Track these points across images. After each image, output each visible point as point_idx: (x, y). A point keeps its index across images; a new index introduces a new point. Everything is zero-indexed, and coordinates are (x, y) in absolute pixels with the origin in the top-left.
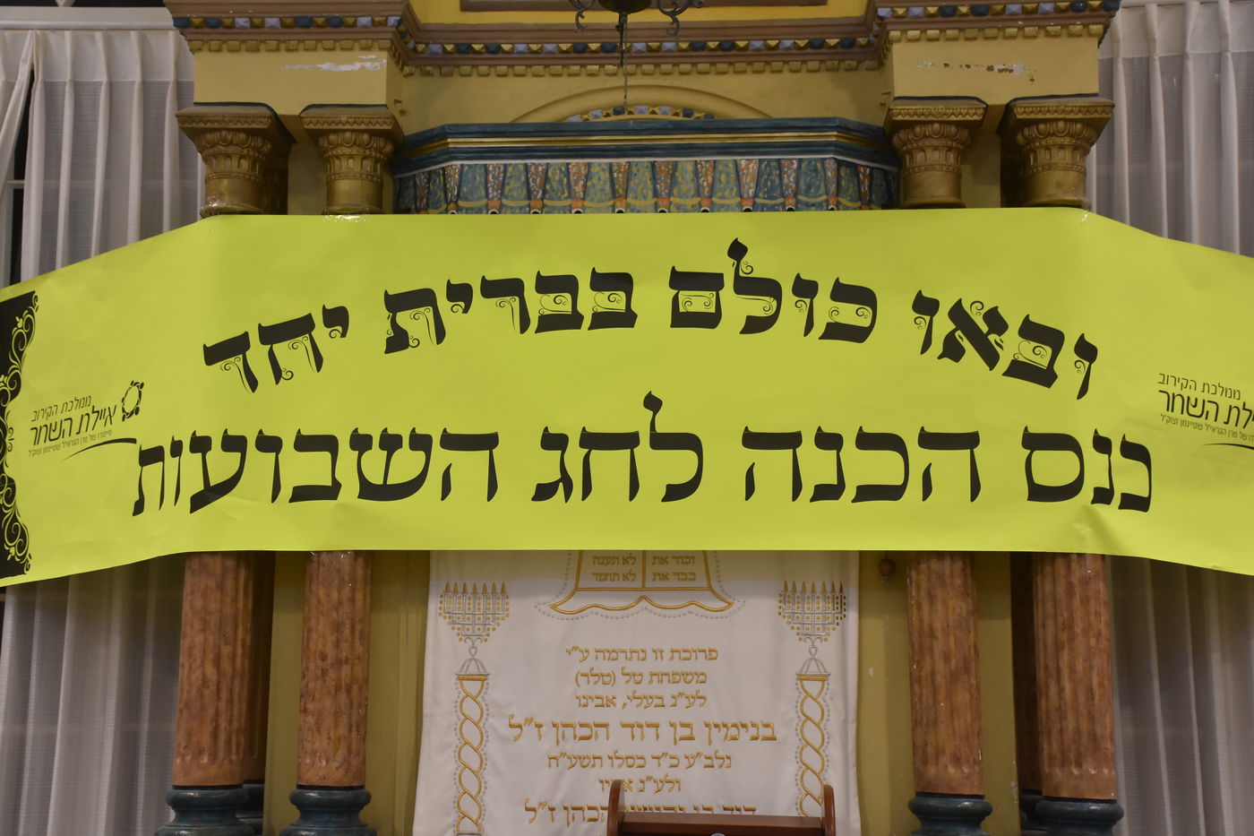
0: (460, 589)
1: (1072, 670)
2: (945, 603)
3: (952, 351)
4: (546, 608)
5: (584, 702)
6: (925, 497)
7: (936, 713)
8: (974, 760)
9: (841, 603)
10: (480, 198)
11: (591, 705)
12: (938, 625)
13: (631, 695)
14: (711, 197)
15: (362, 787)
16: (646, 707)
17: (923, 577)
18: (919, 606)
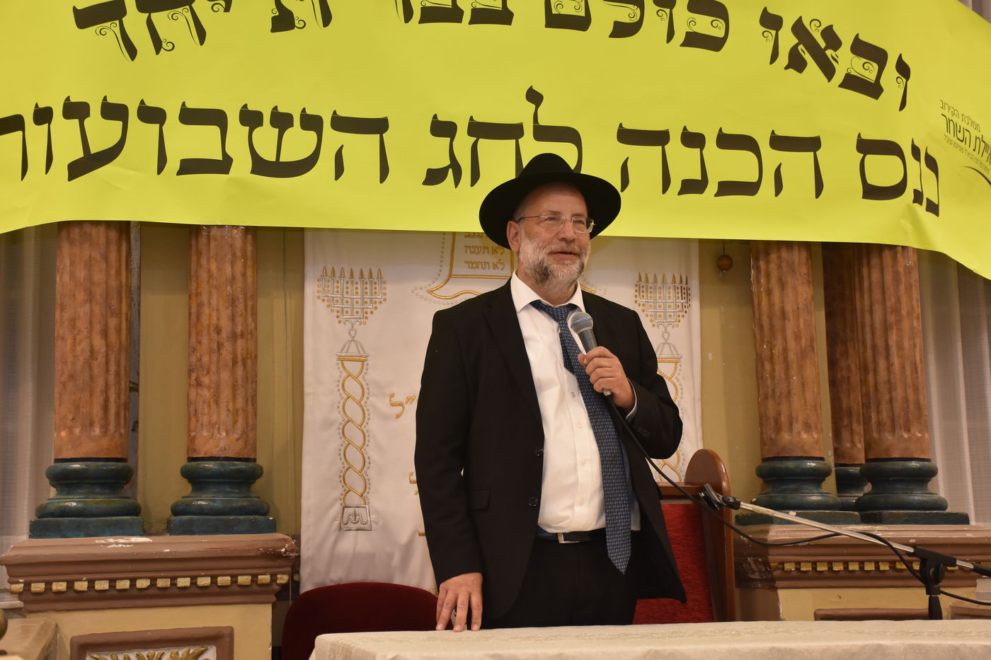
0: (338, 273)
1: (900, 347)
2: (795, 288)
3: (796, 63)
4: (424, 293)
6: (777, 193)
9: (686, 293)
12: (789, 307)
15: (255, 460)
17: (772, 266)
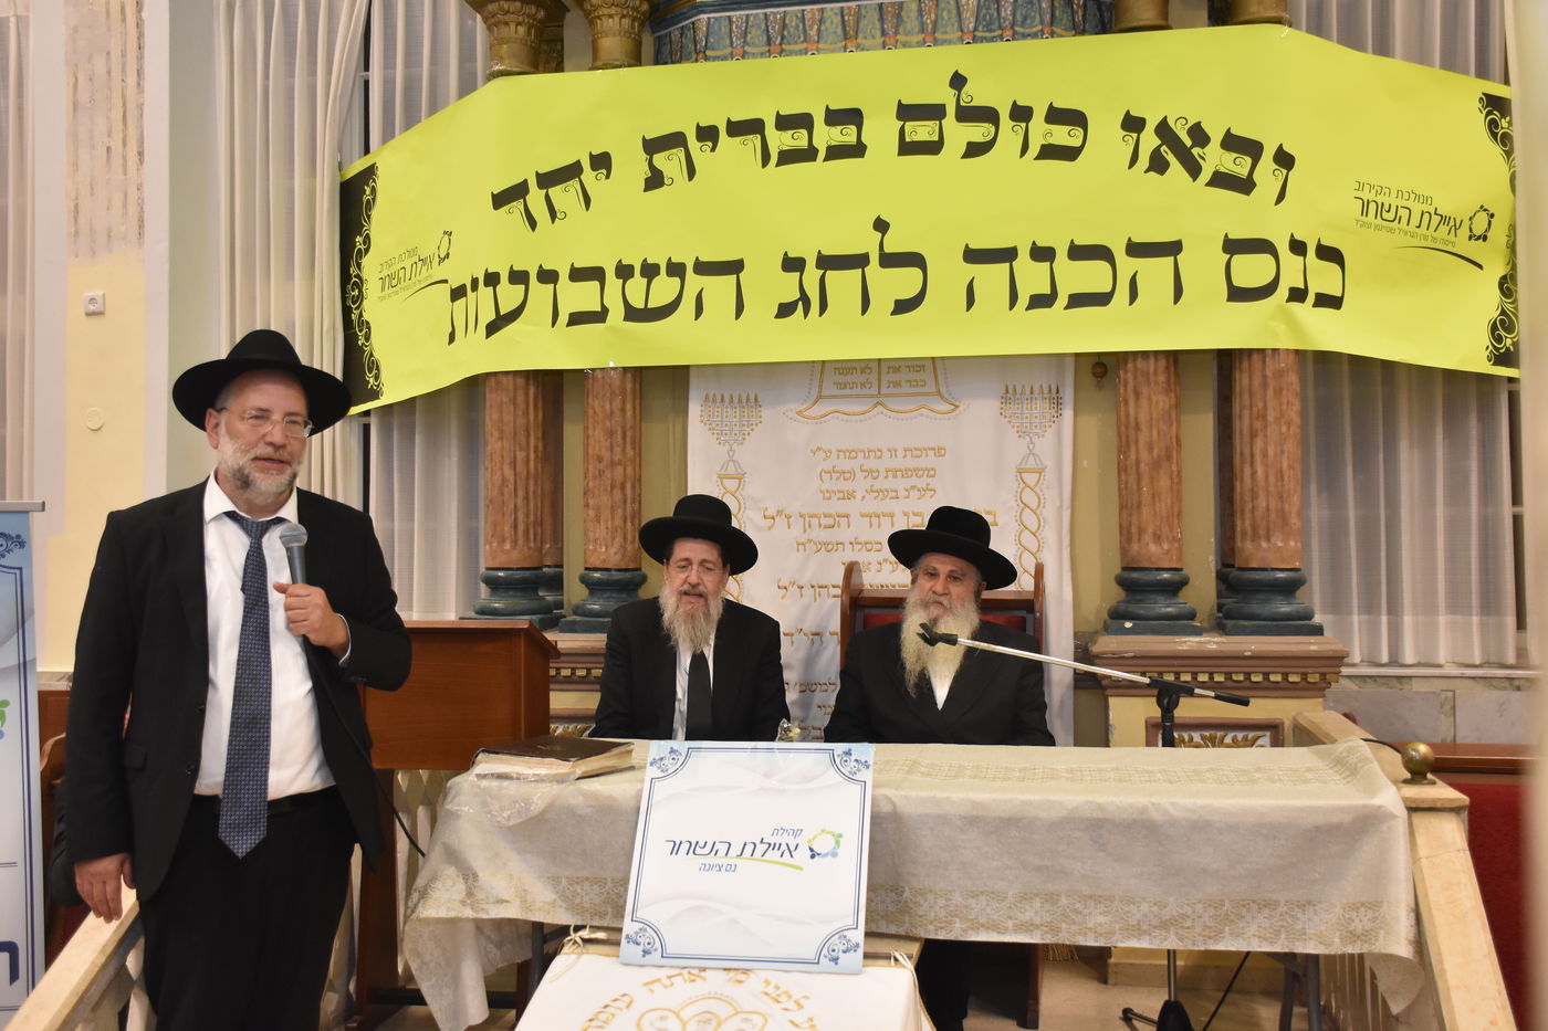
0: (719, 399)
1: (1265, 455)
2: (1149, 398)
3: (1158, 165)
4: (793, 415)
5: (827, 495)
6: (1131, 302)
7: (1139, 497)
8: (1174, 537)
9: (1058, 403)
10: (725, 47)
11: (834, 498)
12: (1143, 418)
13: (868, 488)
14: (934, 33)
15: (639, 569)
16: (882, 499)
17: (1130, 376)
18: (1126, 403)
